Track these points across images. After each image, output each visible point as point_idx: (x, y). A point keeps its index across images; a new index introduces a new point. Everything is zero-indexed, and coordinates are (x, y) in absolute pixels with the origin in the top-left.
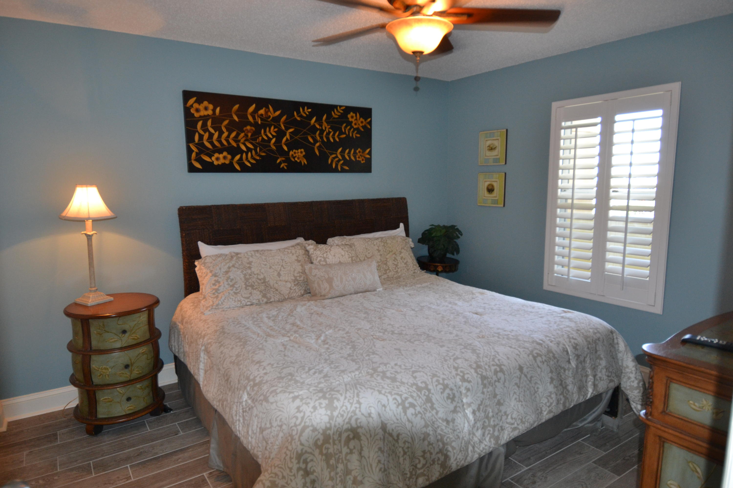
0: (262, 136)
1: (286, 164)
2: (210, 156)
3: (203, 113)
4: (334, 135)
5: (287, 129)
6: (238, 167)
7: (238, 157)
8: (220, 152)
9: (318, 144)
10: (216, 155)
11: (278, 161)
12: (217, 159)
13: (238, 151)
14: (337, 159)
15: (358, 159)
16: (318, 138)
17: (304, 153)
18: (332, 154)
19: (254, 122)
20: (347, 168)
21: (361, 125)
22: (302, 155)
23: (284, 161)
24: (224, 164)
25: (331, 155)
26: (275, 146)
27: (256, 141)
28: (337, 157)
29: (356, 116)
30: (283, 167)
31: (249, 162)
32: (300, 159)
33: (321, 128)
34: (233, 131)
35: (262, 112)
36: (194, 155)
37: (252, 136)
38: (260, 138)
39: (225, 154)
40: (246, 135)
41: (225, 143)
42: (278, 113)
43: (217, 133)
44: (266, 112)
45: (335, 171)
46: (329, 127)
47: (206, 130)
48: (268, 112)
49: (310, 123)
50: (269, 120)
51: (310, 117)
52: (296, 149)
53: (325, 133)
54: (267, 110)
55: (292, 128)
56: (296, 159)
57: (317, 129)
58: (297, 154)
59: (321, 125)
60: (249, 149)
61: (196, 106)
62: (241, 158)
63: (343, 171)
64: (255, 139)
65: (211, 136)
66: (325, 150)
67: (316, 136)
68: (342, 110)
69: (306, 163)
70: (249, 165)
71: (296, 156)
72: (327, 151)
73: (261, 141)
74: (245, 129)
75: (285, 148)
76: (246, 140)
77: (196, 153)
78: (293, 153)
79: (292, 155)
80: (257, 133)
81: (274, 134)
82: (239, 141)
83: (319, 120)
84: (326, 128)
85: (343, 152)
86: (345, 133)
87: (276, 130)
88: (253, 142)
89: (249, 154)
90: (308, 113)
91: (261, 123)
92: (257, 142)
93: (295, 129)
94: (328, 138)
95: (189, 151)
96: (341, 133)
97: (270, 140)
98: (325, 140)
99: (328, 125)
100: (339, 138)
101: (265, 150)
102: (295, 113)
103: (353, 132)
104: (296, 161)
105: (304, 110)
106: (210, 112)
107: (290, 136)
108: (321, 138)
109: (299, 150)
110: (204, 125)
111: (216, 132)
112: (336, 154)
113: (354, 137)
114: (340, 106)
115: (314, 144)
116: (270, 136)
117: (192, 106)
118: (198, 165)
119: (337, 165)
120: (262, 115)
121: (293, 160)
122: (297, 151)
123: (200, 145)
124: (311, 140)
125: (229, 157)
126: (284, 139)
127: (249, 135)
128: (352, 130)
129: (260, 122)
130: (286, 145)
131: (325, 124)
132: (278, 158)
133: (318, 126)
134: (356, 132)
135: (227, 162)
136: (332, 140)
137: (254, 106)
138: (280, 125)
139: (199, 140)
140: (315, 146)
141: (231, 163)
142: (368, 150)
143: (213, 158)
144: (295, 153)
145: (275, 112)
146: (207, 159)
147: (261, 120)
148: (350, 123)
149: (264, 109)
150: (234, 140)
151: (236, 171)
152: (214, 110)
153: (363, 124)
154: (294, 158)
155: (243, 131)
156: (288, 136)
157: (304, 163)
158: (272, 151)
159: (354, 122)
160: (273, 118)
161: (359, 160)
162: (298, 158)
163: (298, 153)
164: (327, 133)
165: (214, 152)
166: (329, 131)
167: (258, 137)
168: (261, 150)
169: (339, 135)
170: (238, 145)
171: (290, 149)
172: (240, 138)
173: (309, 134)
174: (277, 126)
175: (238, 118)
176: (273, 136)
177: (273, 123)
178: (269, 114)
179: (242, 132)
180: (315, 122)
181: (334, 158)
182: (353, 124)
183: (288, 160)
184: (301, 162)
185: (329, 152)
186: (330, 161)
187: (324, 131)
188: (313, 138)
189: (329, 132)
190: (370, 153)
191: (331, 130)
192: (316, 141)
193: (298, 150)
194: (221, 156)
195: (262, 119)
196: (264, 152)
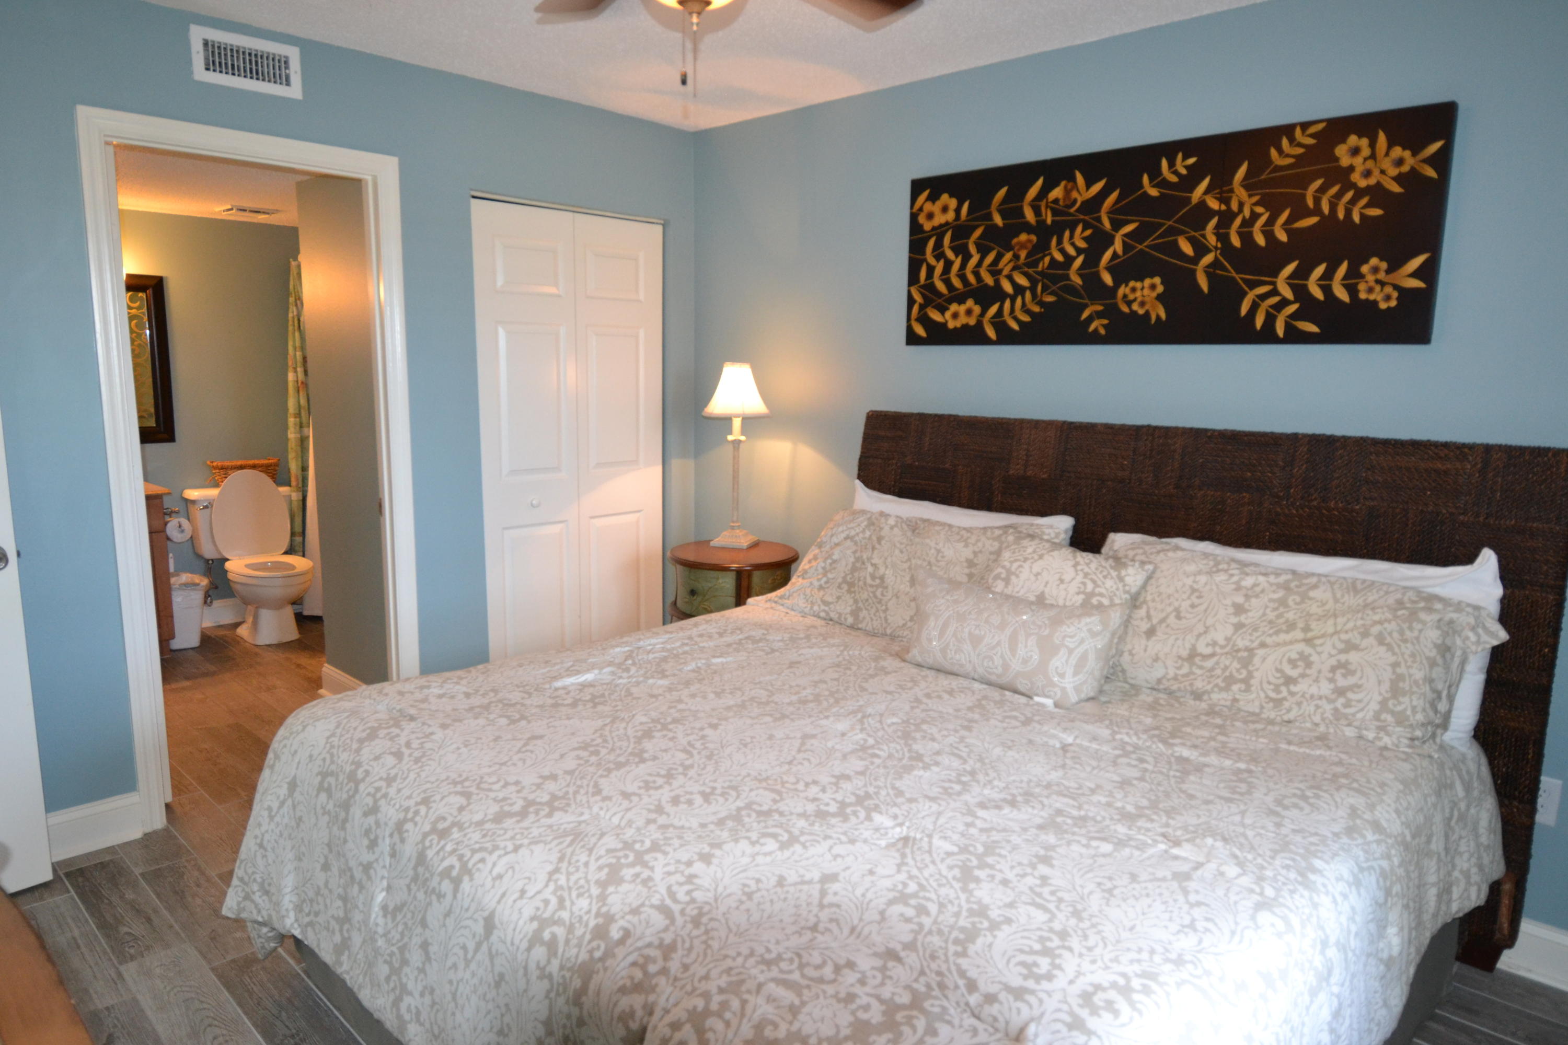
0: (1050, 254)
1: (1106, 322)
2: (942, 310)
3: (939, 219)
4: (1271, 222)
5: (1117, 225)
6: (991, 333)
7: (993, 310)
8: (961, 300)
9: (1208, 259)
10: (954, 307)
11: (1085, 315)
12: (955, 316)
13: (997, 294)
14: (1274, 300)
15: (1363, 296)
16: (1212, 240)
17: (1160, 289)
18: (1253, 285)
19: (1037, 221)
20: (1312, 328)
21: (1393, 172)
22: (1154, 294)
23: (1099, 315)
24: (965, 327)
25: (1251, 289)
26: (1081, 276)
27: (1037, 266)
28: (1275, 292)
29: (1372, 145)
30: (1096, 330)
31: (1016, 319)
32: (1147, 307)
33: (1223, 207)
34: (991, 249)
35: (1057, 193)
36: (916, 308)
37: (1027, 257)
38: (1047, 260)
39: (970, 303)
40: (1016, 257)
41: (972, 279)
42: (1097, 187)
43: (960, 258)
44: (1067, 192)
45: (1267, 336)
46: (1255, 199)
47: (939, 255)
48: (1071, 190)
49: (1189, 199)
50: (1072, 210)
51: (1189, 182)
52: (1136, 280)
53: (1238, 221)
54: (1070, 185)
55: (1133, 221)
56: (1135, 307)
57: (1211, 213)
58: (1138, 294)
59: (1225, 200)
60: (1019, 290)
61: (928, 207)
62: (1000, 312)
63: (1294, 337)
64: (1034, 264)
65: (948, 264)
66: (1234, 274)
67: (1204, 236)
68: (1312, 136)
69: (1163, 316)
70: (1015, 326)
71: (1135, 300)
72: (1237, 277)
73: (1048, 268)
74: (1015, 241)
75: (1108, 279)
76: (1014, 269)
77: (920, 305)
78: (1127, 290)
79: (1125, 296)
80: (1041, 248)
81: (1082, 244)
82: (1000, 271)
83: (1221, 187)
84: (1241, 205)
85: (1302, 273)
86: (1317, 211)
87: (1088, 232)
88: (1031, 271)
89: (1019, 301)
90: (1184, 171)
91: (1053, 221)
92: (1040, 269)
93: (1142, 224)
94: (1246, 237)
95: (911, 301)
96: (1300, 211)
97: (1069, 260)
98: (1236, 241)
99: (1250, 196)
100: (1289, 232)
101: (1054, 288)
102: (1145, 179)
103: (1353, 202)
104: (1135, 313)
105: (1172, 165)
106: (950, 216)
107: (1124, 243)
108: (1223, 238)
109: (1147, 282)
110: (939, 245)
111: (957, 256)
112: (1274, 284)
113: (1356, 218)
114: (1305, 126)
115: (1196, 260)
116: (1072, 251)
117: (921, 209)
118: (920, 331)
119: (1270, 320)
120: (1056, 201)
121: (1125, 309)
122: (1138, 285)
123: (929, 288)
124: (1186, 248)
125: (977, 309)
126: (1108, 255)
127: (1023, 254)
128: (1349, 195)
129: (1049, 221)
130: (1109, 269)
131: (1240, 193)
132: (1085, 306)
133: (1214, 204)
134: (1364, 201)
135: (972, 322)
136: (1261, 240)
137: (1040, 182)
138: (1099, 220)
139: (926, 279)
140: (1196, 264)
141: (979, 324)
142: (1415, 263)
143: (948, 314)
144: (1134, 290)
145: (1088, 185)
146: (935, 316)
147: (1054, 215)
148: (1342, 176)
149: (1063, 183)
150: (989, 271)
151: (986, 341)
152: (958, 211)
153: (1405, 168)
154: (1129, 303)
155: (1009, 248)
156: (1118, 246)
157: (1158, 317)
158: (1072, 289)
159: (1359, 168)
160: (1083, 203)
161: (1372, 297)
162: (1142, 304)
163: (1142, 289)
164: (1244, 219)
165: (950, 301)
166: (1252, 212)
167: (1042, 258)
168: (1045, 288)
169: (1290, 221)
170: (997, 282)
171: (1120, 280)
172: (1001, 265)
173: (1181, 233)
174: (1094, 225)
175: (1003, 218)
176: (1079, 251)
177: (1082, 217)
178: (1075, 194)
179: (1008, 251)
180: (1207, 192)
181: (1263, 297)
182: (1356, 177)
183: (1111, 312)
184: (1147, 314)
185: (1244, 280)
186: (1244, 309)
187: (1234, 216)
188: (1193, 241)
189: (1255, 216)
190: (1429, 273)
191: (1259, 210)
192: (1201, 249)
193: (1142, 280)
194: (962, 309)
195: (1055, 213)
196: (1052, 293)
